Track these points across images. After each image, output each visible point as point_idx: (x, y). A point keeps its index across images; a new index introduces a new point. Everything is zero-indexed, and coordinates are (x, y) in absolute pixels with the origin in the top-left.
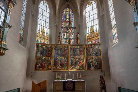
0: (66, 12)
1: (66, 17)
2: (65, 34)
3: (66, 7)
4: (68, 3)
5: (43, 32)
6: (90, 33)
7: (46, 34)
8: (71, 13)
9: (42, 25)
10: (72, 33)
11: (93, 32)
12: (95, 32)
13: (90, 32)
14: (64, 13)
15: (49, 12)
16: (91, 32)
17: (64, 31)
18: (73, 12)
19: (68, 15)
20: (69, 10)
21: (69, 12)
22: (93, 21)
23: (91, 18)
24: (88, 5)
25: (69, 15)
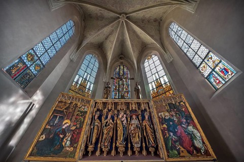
0: (120, 69)
1: (119, 74)
2: (116, 94)
3: (120, 64)
4: (122, 61)
5: (83, 86)
6: (155, 89)
7: (87, 89)
8: (125, 70)
9: (84, 77)
10: (128, 92)
11: (159, 86)
12: (164, 85)
13: (155, 87)
14: (117, 70)
15: (98, 66)
16: (157, 88)
17: (116, 89)
18: (127, 69)
19: (121, 72)
20: (123, 68)
21: (123, 69)
22: (157, 74)
23: (154, 71)
24: (146, 60)
25: (123, 72)
